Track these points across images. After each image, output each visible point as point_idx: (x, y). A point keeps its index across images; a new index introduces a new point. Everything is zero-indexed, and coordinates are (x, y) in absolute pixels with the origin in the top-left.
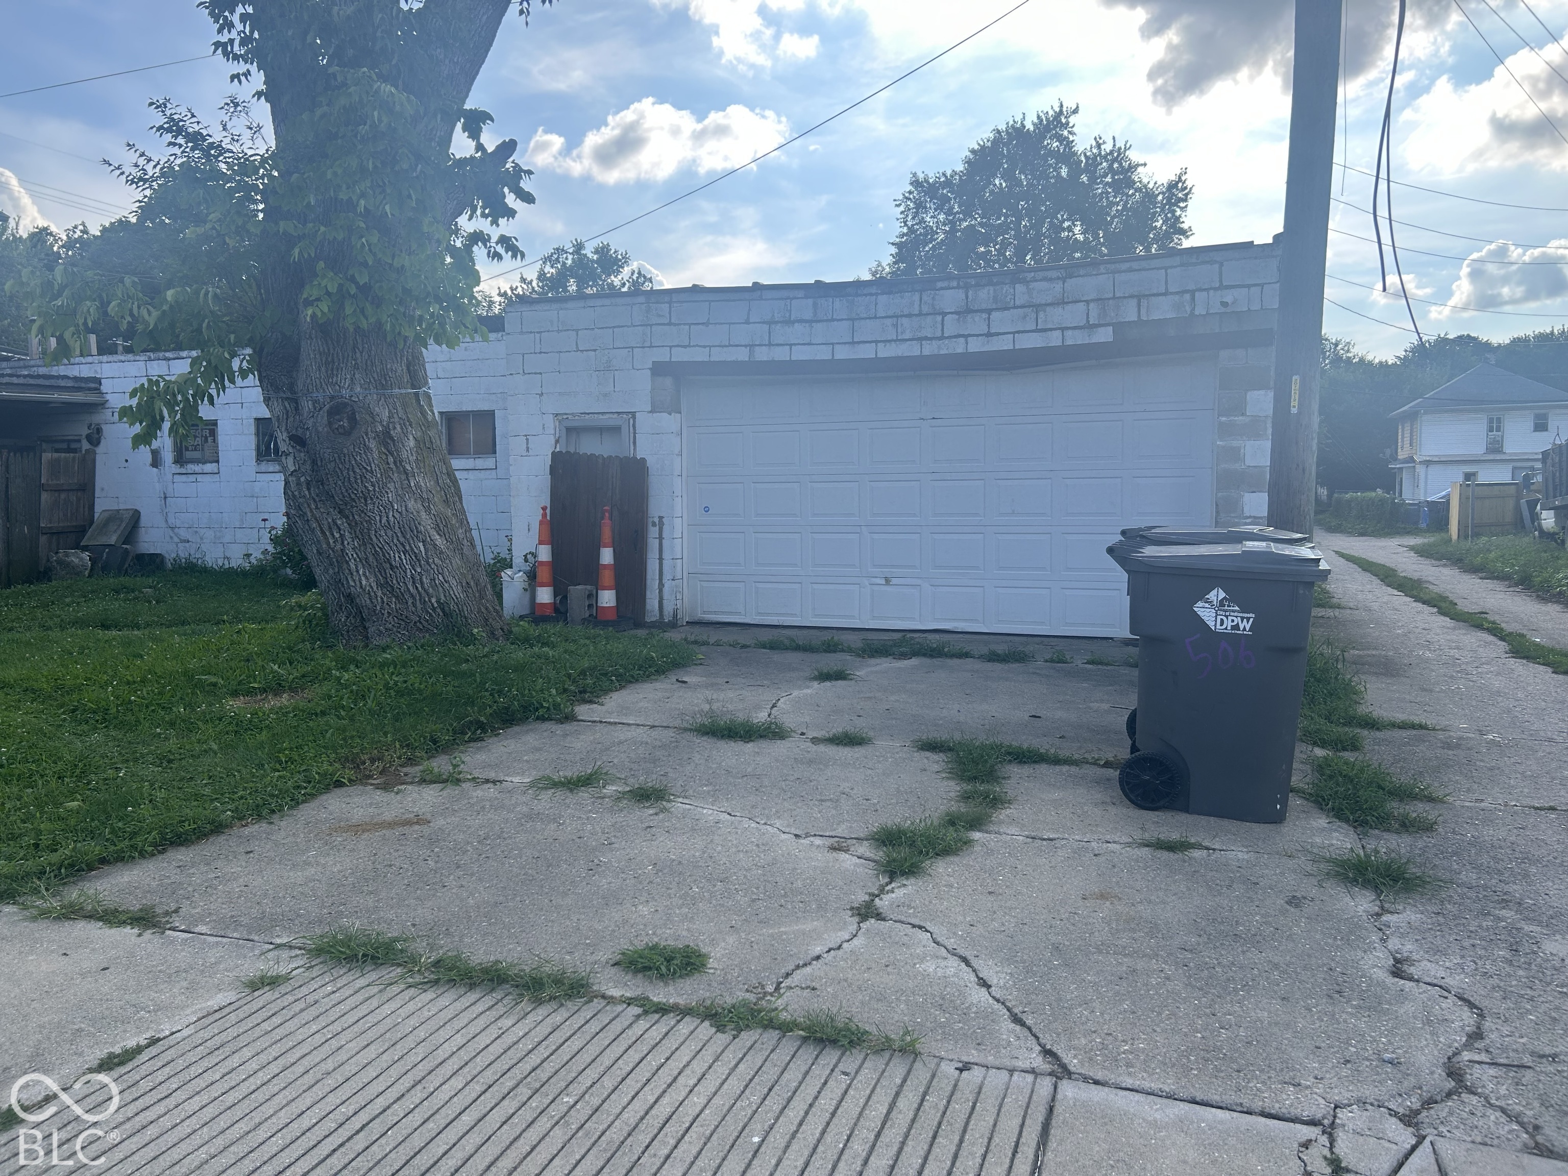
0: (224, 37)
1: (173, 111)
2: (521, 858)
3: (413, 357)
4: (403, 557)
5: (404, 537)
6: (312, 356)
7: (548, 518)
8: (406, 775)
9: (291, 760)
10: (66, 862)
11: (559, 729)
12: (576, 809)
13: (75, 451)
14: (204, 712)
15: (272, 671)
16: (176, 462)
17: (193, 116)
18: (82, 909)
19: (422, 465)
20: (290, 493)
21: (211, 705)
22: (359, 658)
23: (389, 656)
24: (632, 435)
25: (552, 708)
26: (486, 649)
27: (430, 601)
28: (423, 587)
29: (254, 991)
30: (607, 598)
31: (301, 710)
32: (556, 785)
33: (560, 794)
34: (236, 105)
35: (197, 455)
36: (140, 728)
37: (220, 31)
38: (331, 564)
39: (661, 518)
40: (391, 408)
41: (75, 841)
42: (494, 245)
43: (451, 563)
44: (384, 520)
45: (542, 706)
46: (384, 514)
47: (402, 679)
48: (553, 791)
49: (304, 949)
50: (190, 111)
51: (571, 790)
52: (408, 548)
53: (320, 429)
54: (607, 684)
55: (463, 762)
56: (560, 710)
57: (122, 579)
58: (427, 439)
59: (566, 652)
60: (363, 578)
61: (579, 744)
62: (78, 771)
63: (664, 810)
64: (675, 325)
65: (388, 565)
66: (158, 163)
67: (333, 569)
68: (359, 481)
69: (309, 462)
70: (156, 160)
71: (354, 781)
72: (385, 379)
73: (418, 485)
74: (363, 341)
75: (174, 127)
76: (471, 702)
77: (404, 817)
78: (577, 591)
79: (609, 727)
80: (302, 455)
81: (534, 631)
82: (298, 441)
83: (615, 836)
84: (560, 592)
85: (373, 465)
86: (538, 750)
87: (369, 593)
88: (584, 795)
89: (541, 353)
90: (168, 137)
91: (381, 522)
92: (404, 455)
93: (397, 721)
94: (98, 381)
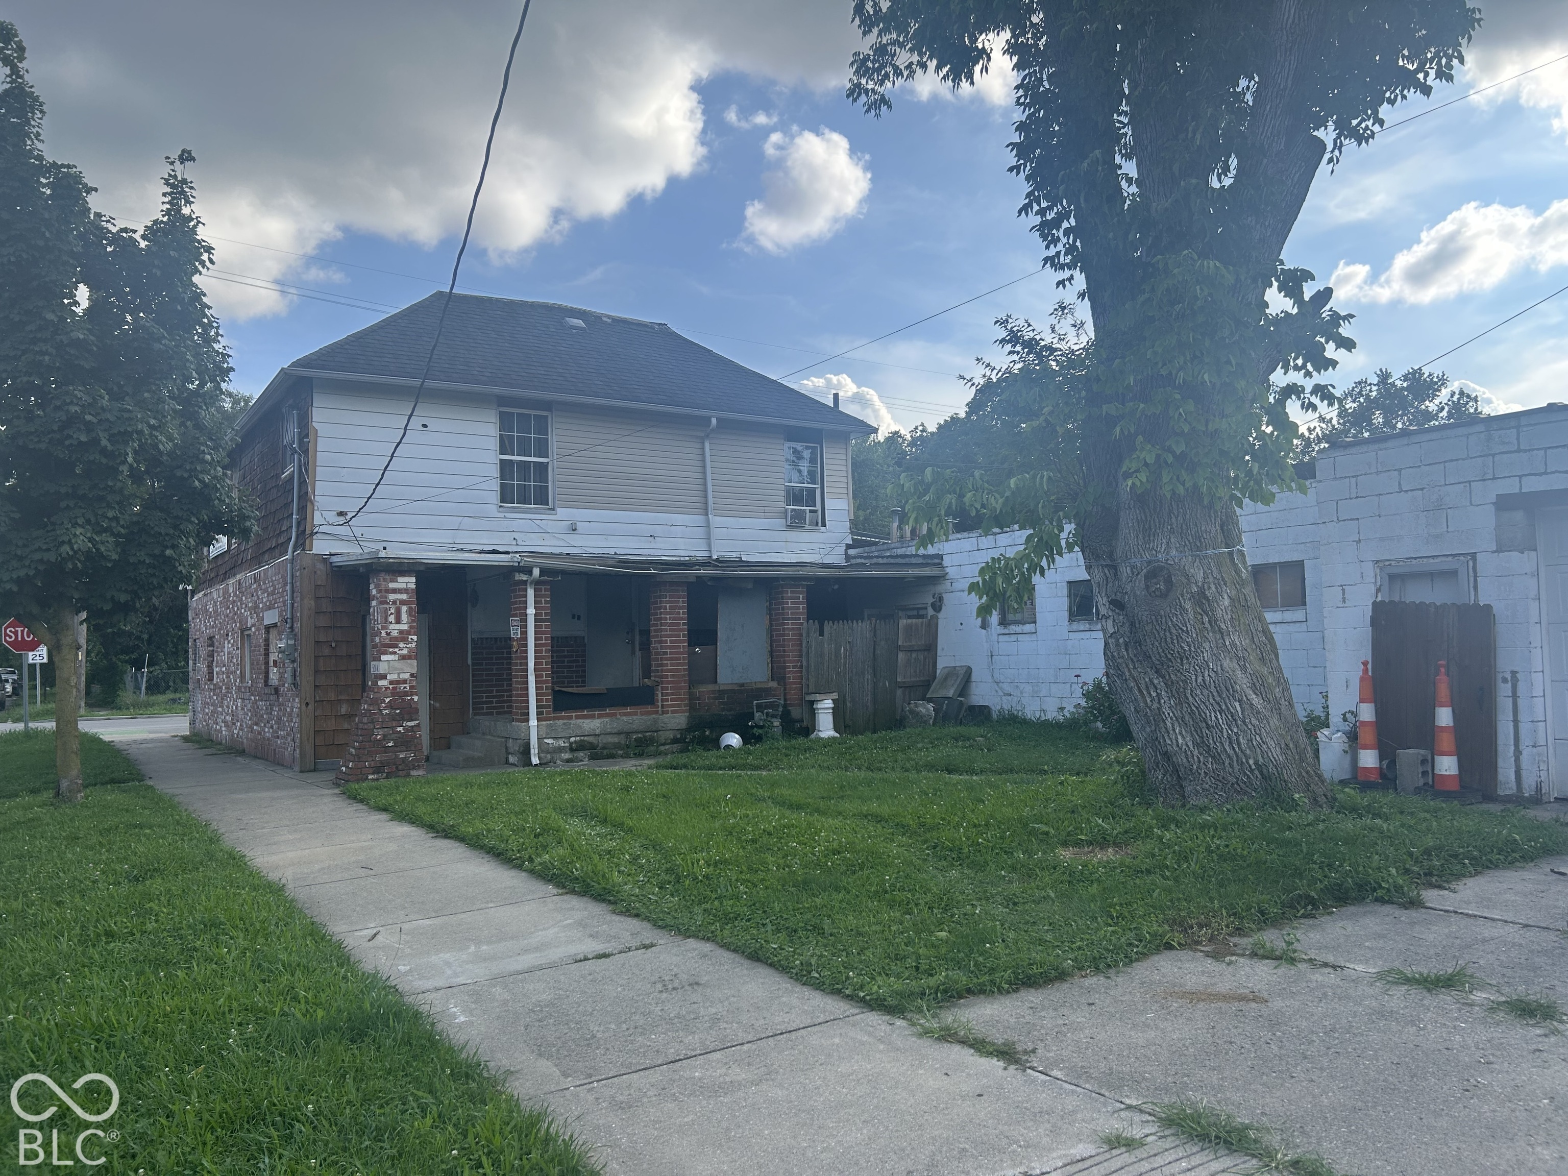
0: (1052, 251)
1: (1013, 324)
2: (1377, 1060)
3: (1227, 517)
4: (1219, 717)
5: (1220, 696)
6: (1130, 524)
7: (1370, 674)
8: (1235, 945)
9: (1121, 916)
10: (941, 987)
11: (1405, 915)
12: (1438, 1014)
13: (922, 617)
14: (1040, 861)
15: (1098, 825)
16: (1000, 624)
17: (1029, 325)
18: (956, 1033)
19: (1237, 623)
20: (1109, 654)
21: (1044, 853)
22: (1178, 818)
23: (1209, 818)
24: (1472, 579)
25: (1392, 889)
26: (1310, 817)
27: (1248, 763)
28: (1240, 748)
29: (1112, 1149)
30: (1447, 765)
31: (1127, 867)
32: (1408, 981)
33: (1415, 993)
34: (1063, 308)
35: (1018, 617)
36: (988, 868)
37: (1047, 247)
38: (1148, 722)
39: (1514, 673)
40: (1205, 568)
41: (947, 969)
42: (1308, 396)
43: (1269, 723)
44: (1200, 679)
45: (1380, 887)
46: (1199, 674)
47: (1223, 843)
48: (1406, 987)
49: (1154, 1116)
50: (1026, 321)
51: (1429, 990)
52: (1224, 707)
53: (1138, 593)
54: (1459, 867)
55: (1298, 940)
56: (1403, 893)
57: (959, 728)
58: (1242, 597)
59: (1403, 825)
60: (1179, 737)
61: (1431, 937)
62: (943, 904)
63: (1555, 1032)
64: (1525, 451)
65: (1204, 725)
66: (1000, 371)
67: (1150, 727)
68: (1175, 641)
69: (1127, 624)
70: (998, 368)
71: (1184, 945)
72: (1200, 541)
73: (1233, 644)
74: (1178, 506)
75: (1014, 338)
76: (1298, 873)
77: (1239, 992)
78: (1408, 756)
79: (1468, 919)
80: (1121, 617)
81: (1363, 800)
82: (1117, 604)
83: (1493, 1055)
84: (1386, 754)
85: (1189, 626)
86: (1381, 936)
87: (1185, 752)
88: (1446, 998)
89: (1357, 497)
90: (1008, 347)
91: (1196, 681)
92: (1219, 614)
93: (1221, 886)
94: (940, 557)
